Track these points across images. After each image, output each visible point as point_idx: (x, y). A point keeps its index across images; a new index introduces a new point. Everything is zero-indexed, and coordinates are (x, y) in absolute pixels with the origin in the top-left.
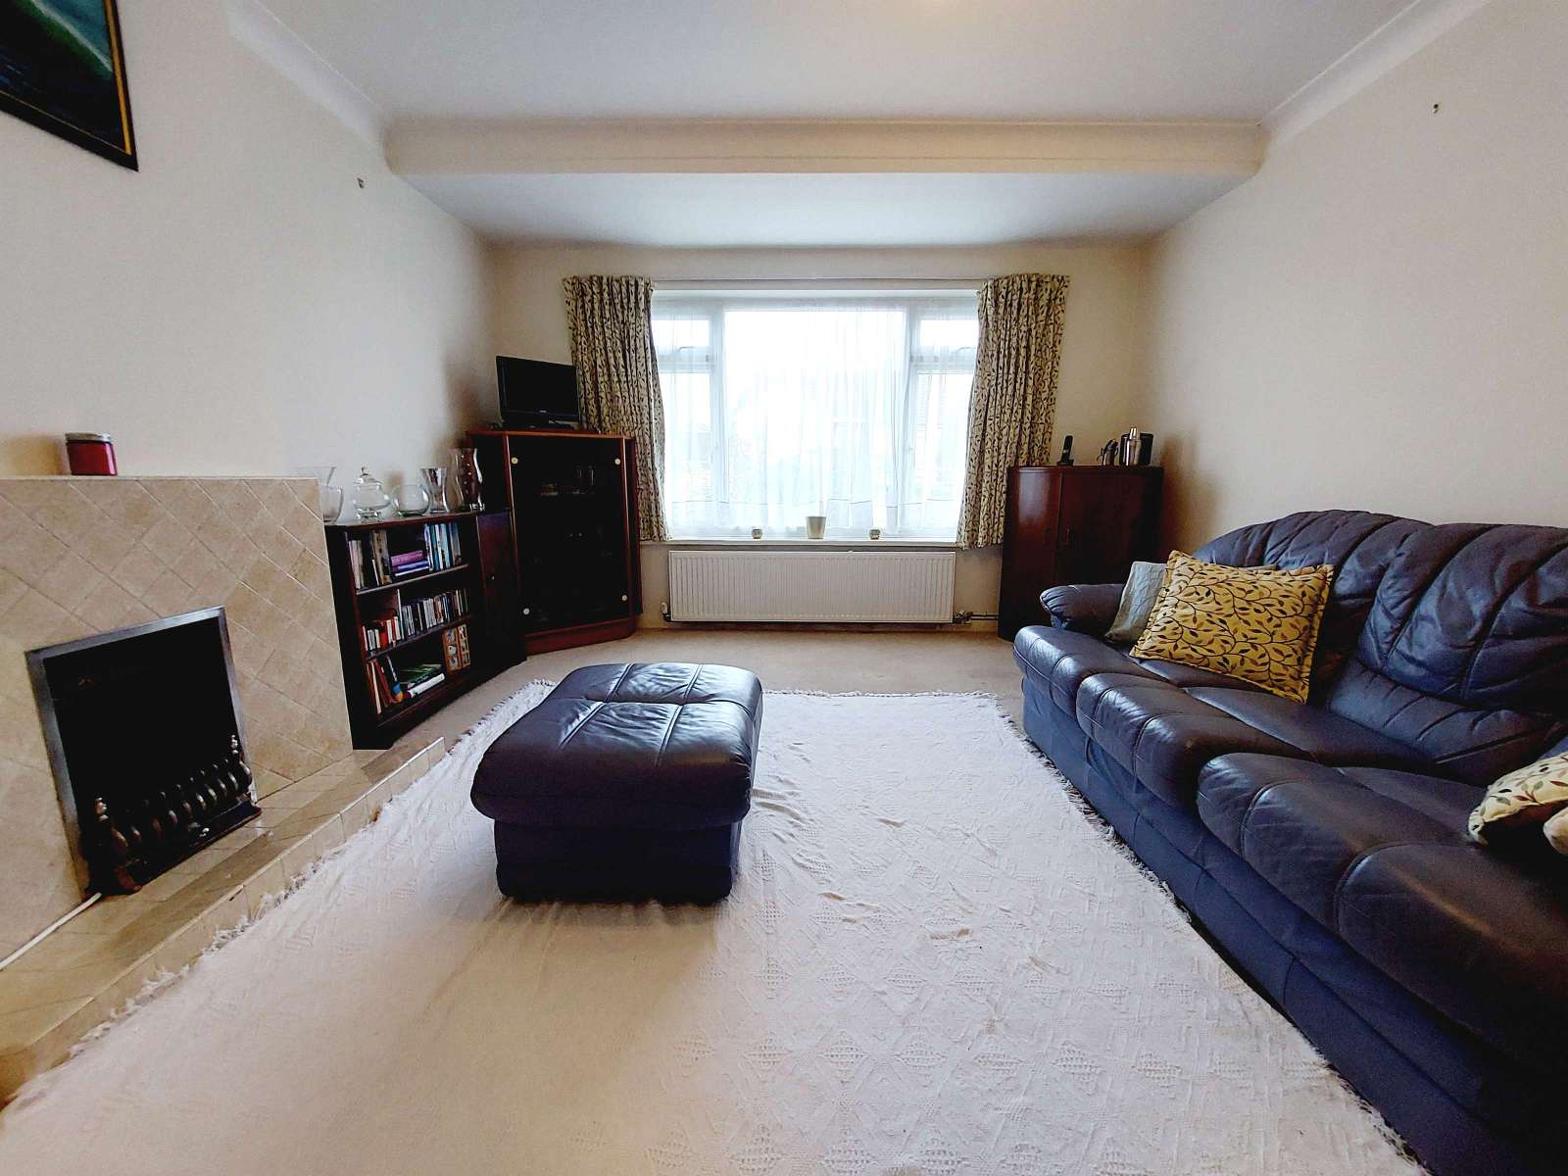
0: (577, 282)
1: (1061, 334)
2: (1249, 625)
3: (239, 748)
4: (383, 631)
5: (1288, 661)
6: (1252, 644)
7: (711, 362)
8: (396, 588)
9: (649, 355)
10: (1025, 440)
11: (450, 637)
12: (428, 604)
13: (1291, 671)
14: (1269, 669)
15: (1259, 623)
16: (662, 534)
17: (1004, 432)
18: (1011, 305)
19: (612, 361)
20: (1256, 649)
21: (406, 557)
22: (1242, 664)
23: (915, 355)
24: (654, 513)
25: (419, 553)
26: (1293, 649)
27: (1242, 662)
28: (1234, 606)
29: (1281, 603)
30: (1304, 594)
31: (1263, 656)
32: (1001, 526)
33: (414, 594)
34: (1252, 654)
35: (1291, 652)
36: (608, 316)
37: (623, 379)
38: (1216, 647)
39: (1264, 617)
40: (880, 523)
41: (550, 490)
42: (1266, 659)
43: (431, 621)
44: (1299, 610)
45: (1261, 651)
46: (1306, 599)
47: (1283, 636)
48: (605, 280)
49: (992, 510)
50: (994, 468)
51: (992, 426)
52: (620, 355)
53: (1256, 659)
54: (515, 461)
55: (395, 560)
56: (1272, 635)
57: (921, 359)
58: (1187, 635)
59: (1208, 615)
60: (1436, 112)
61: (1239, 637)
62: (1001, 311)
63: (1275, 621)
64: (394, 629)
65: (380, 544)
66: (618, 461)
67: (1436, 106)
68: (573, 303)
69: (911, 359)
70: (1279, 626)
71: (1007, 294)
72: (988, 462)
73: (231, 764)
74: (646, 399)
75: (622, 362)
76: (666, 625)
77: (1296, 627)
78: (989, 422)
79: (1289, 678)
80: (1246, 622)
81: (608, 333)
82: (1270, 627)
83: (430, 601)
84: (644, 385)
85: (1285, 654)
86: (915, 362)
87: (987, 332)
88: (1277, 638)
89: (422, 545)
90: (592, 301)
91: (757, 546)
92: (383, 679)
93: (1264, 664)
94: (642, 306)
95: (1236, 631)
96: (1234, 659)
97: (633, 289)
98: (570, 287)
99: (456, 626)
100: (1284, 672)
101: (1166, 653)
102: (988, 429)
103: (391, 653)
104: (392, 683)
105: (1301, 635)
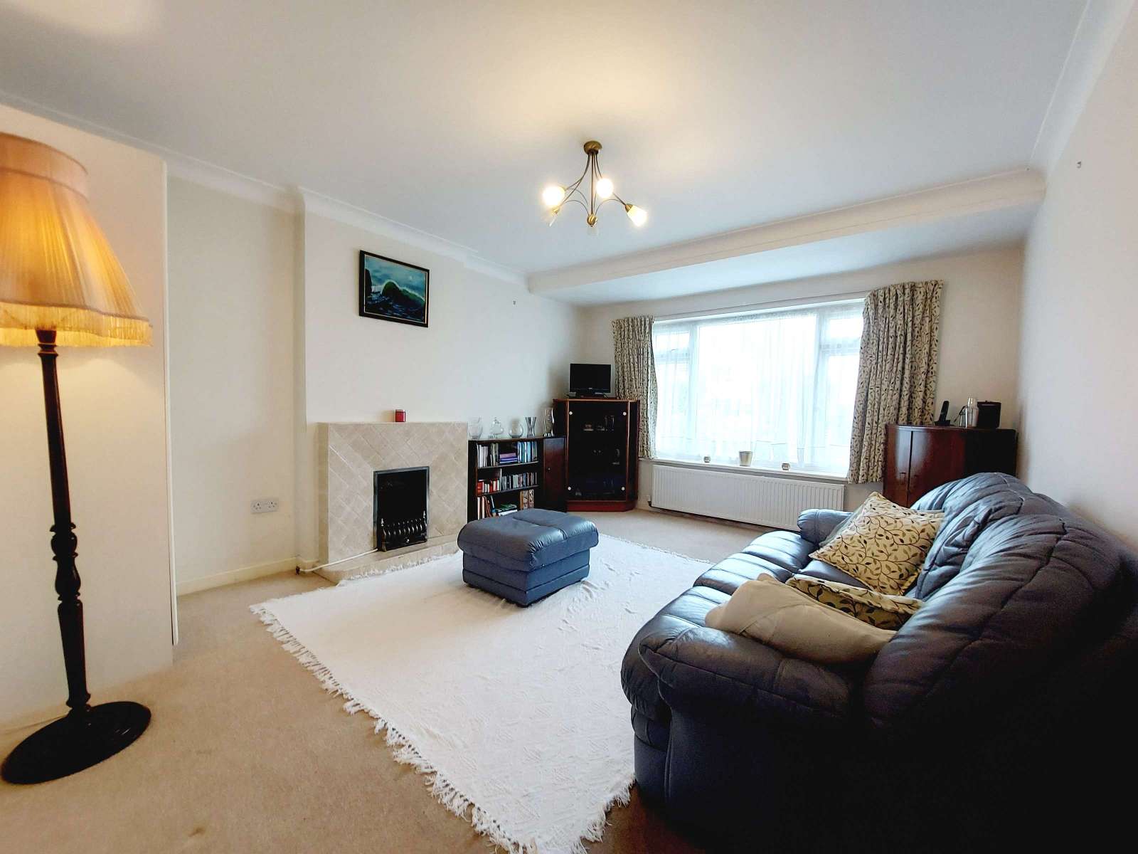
0: (618, 322)
1: (937, 323)
2: (878, 546)
3: (426, 516)
4: (491, 485)
5: (892, 575)
6: (874, 559)
7: (688, 356)
8: (500, 468)
9: (650, 356)
10: (905, 404)
11: (524, 494)
12: (516, 477)
13: (892, 583)
14: (878, 579)
15: (885, 546)
16: (649, 455)
17: (883, 398)
18: (889, 307)
19: (632, 360)
20: (876, 563)
21: (507, 455)
22: (865, 572)
23: (822, 344)
24: (645, 443)
25: (514, 454)
26: (899, 568)
27: (865, 571)
28: (876, 533)
29: (904, 535)
30: (923, 531)
31: (878, 569)
32: (879, 469)
33: (509, 471)
34: (872, 567)
35: (897, 570)
36: (631, 337)
37: (636, 369)
38: (854, 559)
39: (888, 542)
40: (792, 459)
41: (589, 428)
42: (879, 571)
43: (516, 485)
44: (914, 541)
45: (878, 565)
46: (922, 535)
47: (896, 558)
48: (630, 320)
49: (872, 456)
50: (874, 424)
51: (873, 394)
52: (636, 357)
53: (873, 570)
54: (571, 413)
55: (501, 456)
56: (889, 556)
57: (828, 346)
58: (843, 548)
59: (860, 537)
60: (1079, 167)
61: (869, 554)
62: (880, 311)
63: (895, 546)
64: (497, 486)
65: (495, 448)
66: (625, 414)
67: (1079, 163)
68: (616, 332)
69: (820, 347)
70: (895, 550)
71: (885, 299)
72: (868, 420)
73: (423, 521)
74: (646, 380)
75: (636, 360)
76: (648, 508)
77: (907, 553)
78: (870, 391)
79: (889, 587)
80: (878, 545)
81: (631, 346)
82: (890, 550)
83: (517, 476)
84: (646, 372)
85: (892, 570)
86: (823, 349)
87: (869, 327)
88: (891, 558)
89: (516, 451)
90: (624, 331)
91: (706, 467)
92: (488, 506)
93: (877, 575)
94: (647, 331)
95: (869, 549)
96: (861, 568)
97: (643, 323)
98: (615, 325)
99: (528, 489)
100: (887, 582)
101: (827, 558)
102: (869, 396)
103: (493, 495)
104: (492, 508)
105: (909, 559)
